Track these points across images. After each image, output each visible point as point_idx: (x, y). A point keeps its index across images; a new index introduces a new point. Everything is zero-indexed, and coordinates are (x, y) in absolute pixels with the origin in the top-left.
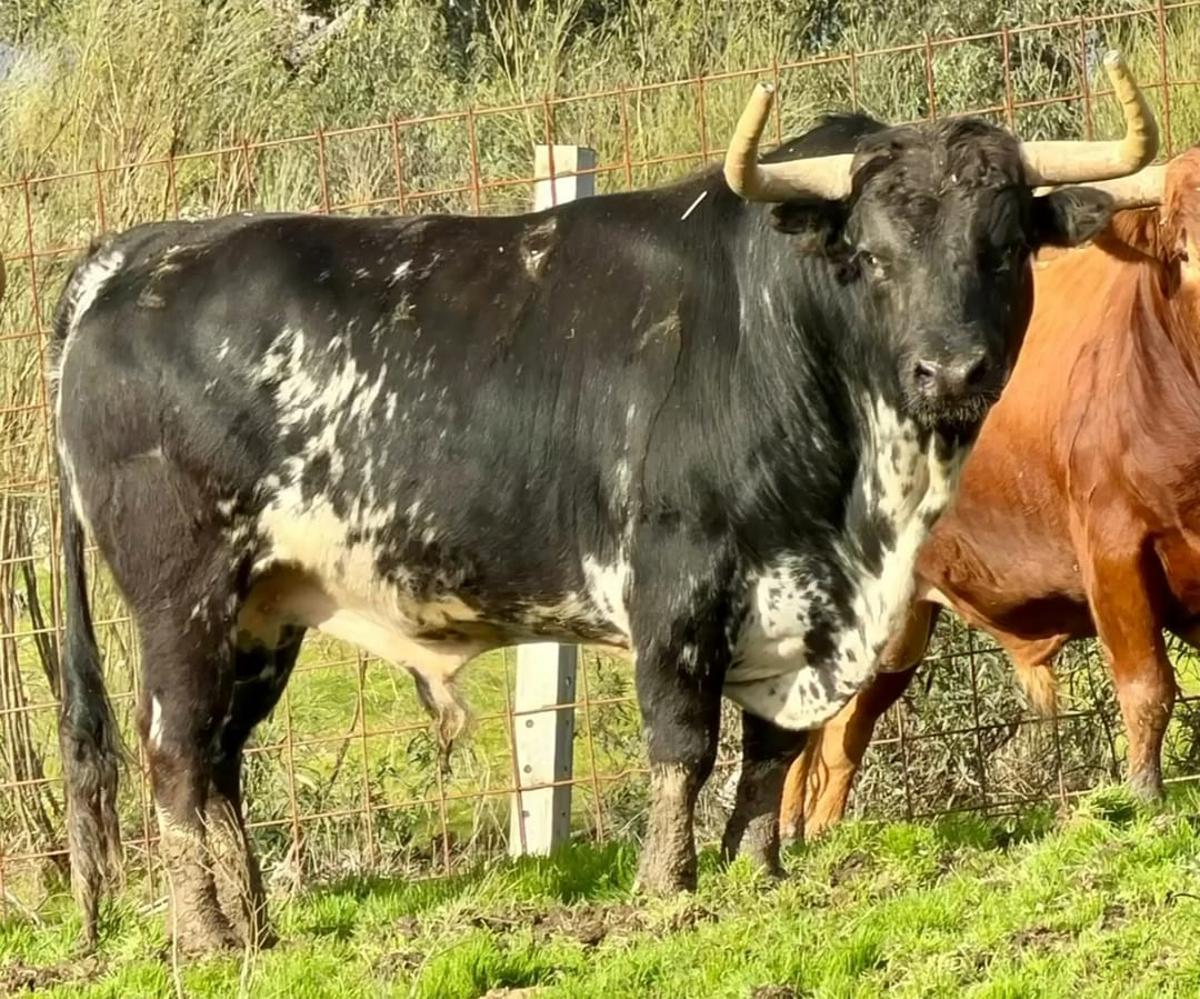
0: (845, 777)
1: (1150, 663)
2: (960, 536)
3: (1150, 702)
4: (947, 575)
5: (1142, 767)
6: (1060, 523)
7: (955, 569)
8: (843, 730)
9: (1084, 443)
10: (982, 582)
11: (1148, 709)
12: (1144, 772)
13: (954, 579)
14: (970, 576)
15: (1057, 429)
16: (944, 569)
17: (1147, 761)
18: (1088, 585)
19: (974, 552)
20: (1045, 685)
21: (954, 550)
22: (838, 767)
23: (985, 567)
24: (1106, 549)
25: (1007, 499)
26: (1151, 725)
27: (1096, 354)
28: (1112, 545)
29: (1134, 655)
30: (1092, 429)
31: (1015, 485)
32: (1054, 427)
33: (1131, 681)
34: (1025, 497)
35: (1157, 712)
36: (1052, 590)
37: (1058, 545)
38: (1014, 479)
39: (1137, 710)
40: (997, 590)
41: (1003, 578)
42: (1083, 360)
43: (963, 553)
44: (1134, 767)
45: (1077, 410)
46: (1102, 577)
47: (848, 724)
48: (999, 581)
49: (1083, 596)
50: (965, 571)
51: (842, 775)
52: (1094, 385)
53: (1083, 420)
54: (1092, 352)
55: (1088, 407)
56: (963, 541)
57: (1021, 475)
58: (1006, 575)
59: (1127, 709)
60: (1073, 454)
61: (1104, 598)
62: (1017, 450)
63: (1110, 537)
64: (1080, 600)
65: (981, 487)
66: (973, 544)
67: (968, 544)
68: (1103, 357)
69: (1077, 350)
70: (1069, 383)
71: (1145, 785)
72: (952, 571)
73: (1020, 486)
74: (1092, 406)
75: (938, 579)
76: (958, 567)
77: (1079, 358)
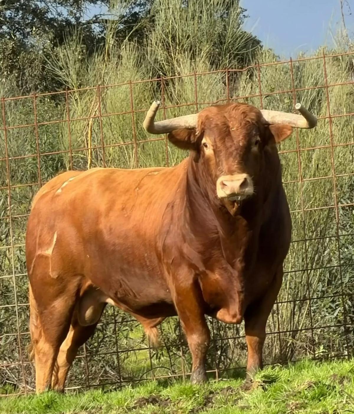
0: (65, 370)
1: (199, 327)
2: (122, 279)
3: (200, 342)
4: (116, 294)
5: (198, 368)
6: (161, 273)
7: (119, 292)
8: (66, 352)
9: (169, 241)
10: (131, 297)
11: (199, 345)
12: (198, 369)
13: (119, 296)
14: (126, 295)
15: (158, 236)
16: (115, 292)
17: (200, 365)
18: (174, 297)
19: (127, 285)
20: (156, 335)
21: (119, 284)
22: (63, 367)
23: (132, 291)
24: (180, 282)
25: (141, 264)
26: (201, 351)
27: (173, 207)
28: (182, 281)
29: (193, 324)
30: (171, 235)
31: (144, 259)
32: (157, 235)
33: (192, 334)
34: (148, 263)
35: (203, 346)
36: (159, 299)
37: (161, 282)
38: (144, 256)
39: (195, 345)
40: (137, 300)
41: (140, 295)
42: (169, 209)
43: (123, 286)
44: (195, 368)
45: (165, 229)
46: (178, 294)
47: (68, 350)
48: (138, 296)
49: (172, 301)
50: (123, 292)
51: (64, 369)
52: (172, 219)
53: (168, 232)
54: (171, 206)
55: (170, 227)
56: (123, 281)
57: (146, 255)
58: (141, 294)
59: (191, 345)
60: (164, 246)
61: (179, 302)
62: (145, 245)
63: (181, 277)
64: (170, 303)
65: (131, 259)
66: (127, 282)
67: (125, 282)
68: (175, 208)
69: (166, 206)
70: (162, 219)
71: (199, 374)
72: (118, 293)
73: (146, 259)
74: (172, 226)
75: (112, 295)
76: (121, 291)
77: (166, 209)
